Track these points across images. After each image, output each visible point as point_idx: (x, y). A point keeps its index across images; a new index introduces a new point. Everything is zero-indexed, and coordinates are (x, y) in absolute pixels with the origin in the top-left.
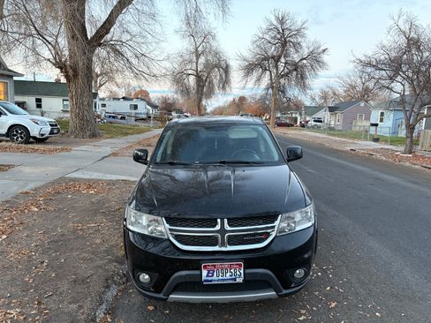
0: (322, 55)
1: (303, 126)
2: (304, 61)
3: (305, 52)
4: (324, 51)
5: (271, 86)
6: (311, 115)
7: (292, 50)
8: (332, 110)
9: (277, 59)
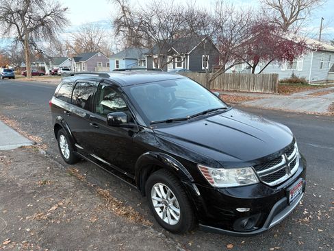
0: (64, 13)
1: (53, 74)
2: (49, 17)
3: (48, 10)
4: (65, 10)
5: (20, 39)
6: (58, 64)
7: (36, 6)
8: (77, 59)
9: (22, 14)
